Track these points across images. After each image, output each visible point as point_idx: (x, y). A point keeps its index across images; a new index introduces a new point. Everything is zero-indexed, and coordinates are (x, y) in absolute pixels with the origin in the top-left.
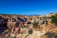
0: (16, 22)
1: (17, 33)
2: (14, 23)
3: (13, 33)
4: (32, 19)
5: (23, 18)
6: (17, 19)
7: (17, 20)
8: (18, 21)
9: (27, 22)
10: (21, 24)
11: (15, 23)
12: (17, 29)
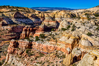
0: (12, 26)
1: (25, 53)
2: (5, 27)
3: (13, 53)
4: (54, 17)
5: (30, 15)
6: (15, 17)
7: (14, 20)
8: (16, 22)
9: (41, 27)
10: (26, 30)
11: (9, 28)
12: (23, 43)
